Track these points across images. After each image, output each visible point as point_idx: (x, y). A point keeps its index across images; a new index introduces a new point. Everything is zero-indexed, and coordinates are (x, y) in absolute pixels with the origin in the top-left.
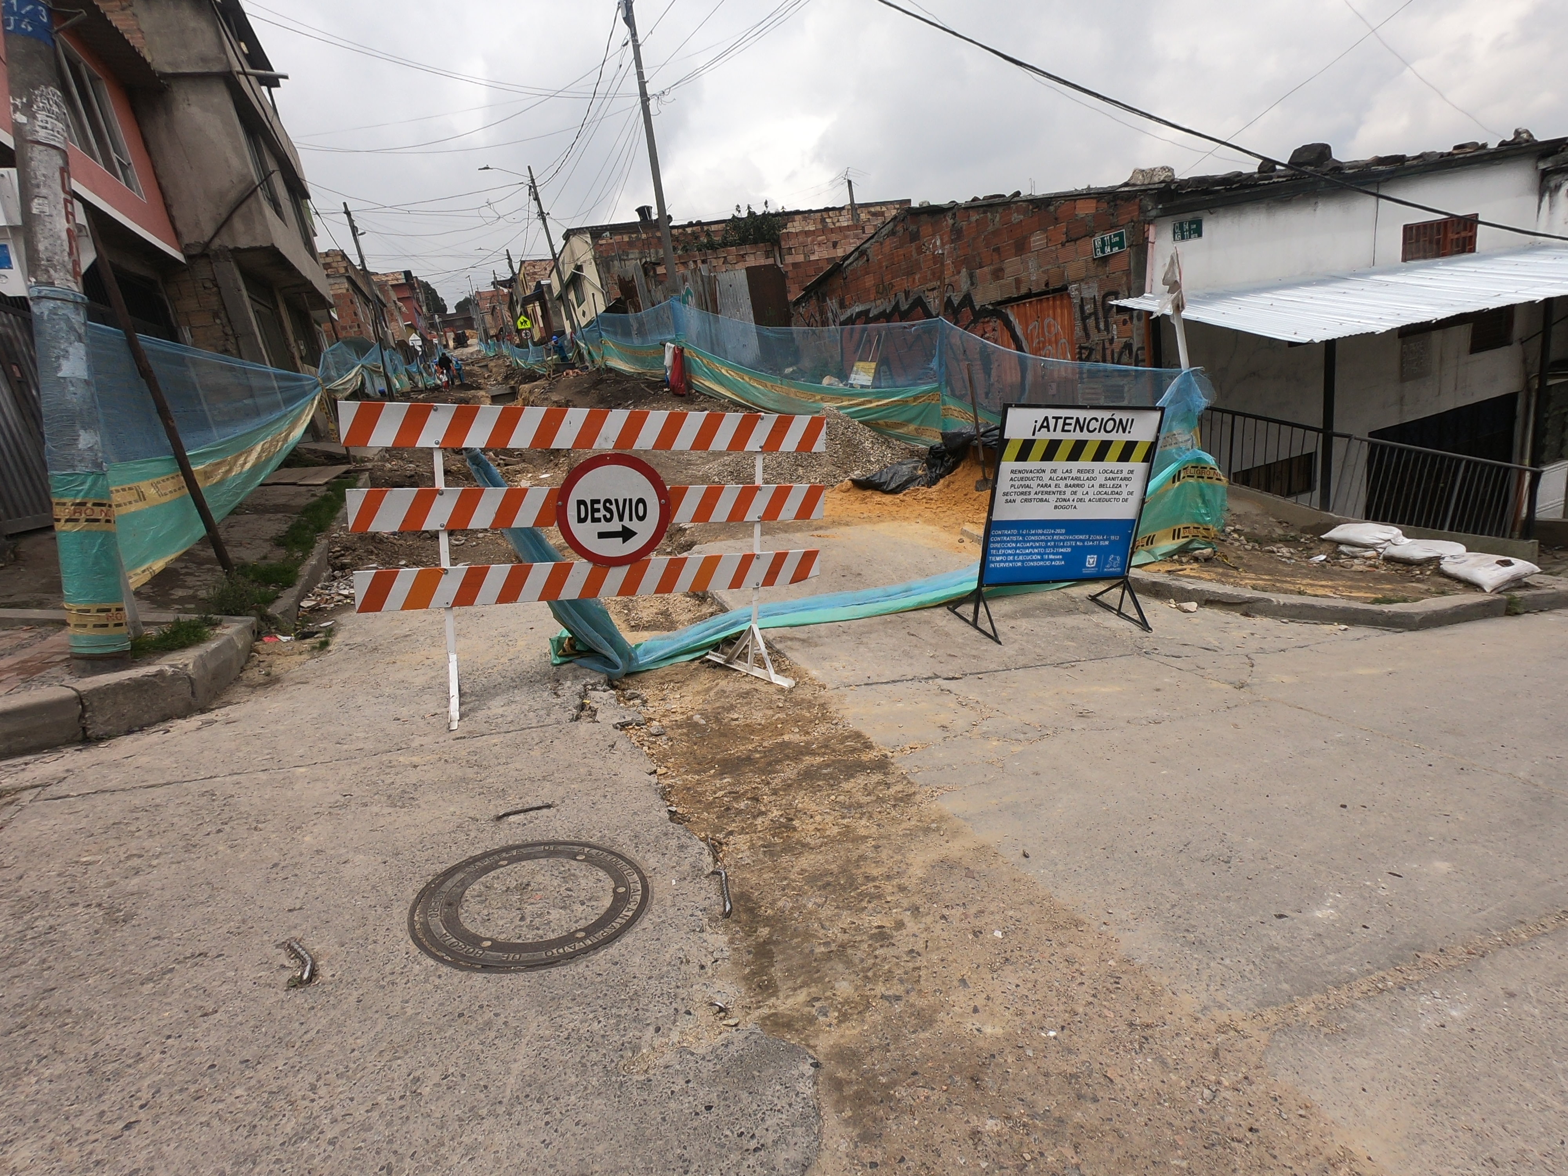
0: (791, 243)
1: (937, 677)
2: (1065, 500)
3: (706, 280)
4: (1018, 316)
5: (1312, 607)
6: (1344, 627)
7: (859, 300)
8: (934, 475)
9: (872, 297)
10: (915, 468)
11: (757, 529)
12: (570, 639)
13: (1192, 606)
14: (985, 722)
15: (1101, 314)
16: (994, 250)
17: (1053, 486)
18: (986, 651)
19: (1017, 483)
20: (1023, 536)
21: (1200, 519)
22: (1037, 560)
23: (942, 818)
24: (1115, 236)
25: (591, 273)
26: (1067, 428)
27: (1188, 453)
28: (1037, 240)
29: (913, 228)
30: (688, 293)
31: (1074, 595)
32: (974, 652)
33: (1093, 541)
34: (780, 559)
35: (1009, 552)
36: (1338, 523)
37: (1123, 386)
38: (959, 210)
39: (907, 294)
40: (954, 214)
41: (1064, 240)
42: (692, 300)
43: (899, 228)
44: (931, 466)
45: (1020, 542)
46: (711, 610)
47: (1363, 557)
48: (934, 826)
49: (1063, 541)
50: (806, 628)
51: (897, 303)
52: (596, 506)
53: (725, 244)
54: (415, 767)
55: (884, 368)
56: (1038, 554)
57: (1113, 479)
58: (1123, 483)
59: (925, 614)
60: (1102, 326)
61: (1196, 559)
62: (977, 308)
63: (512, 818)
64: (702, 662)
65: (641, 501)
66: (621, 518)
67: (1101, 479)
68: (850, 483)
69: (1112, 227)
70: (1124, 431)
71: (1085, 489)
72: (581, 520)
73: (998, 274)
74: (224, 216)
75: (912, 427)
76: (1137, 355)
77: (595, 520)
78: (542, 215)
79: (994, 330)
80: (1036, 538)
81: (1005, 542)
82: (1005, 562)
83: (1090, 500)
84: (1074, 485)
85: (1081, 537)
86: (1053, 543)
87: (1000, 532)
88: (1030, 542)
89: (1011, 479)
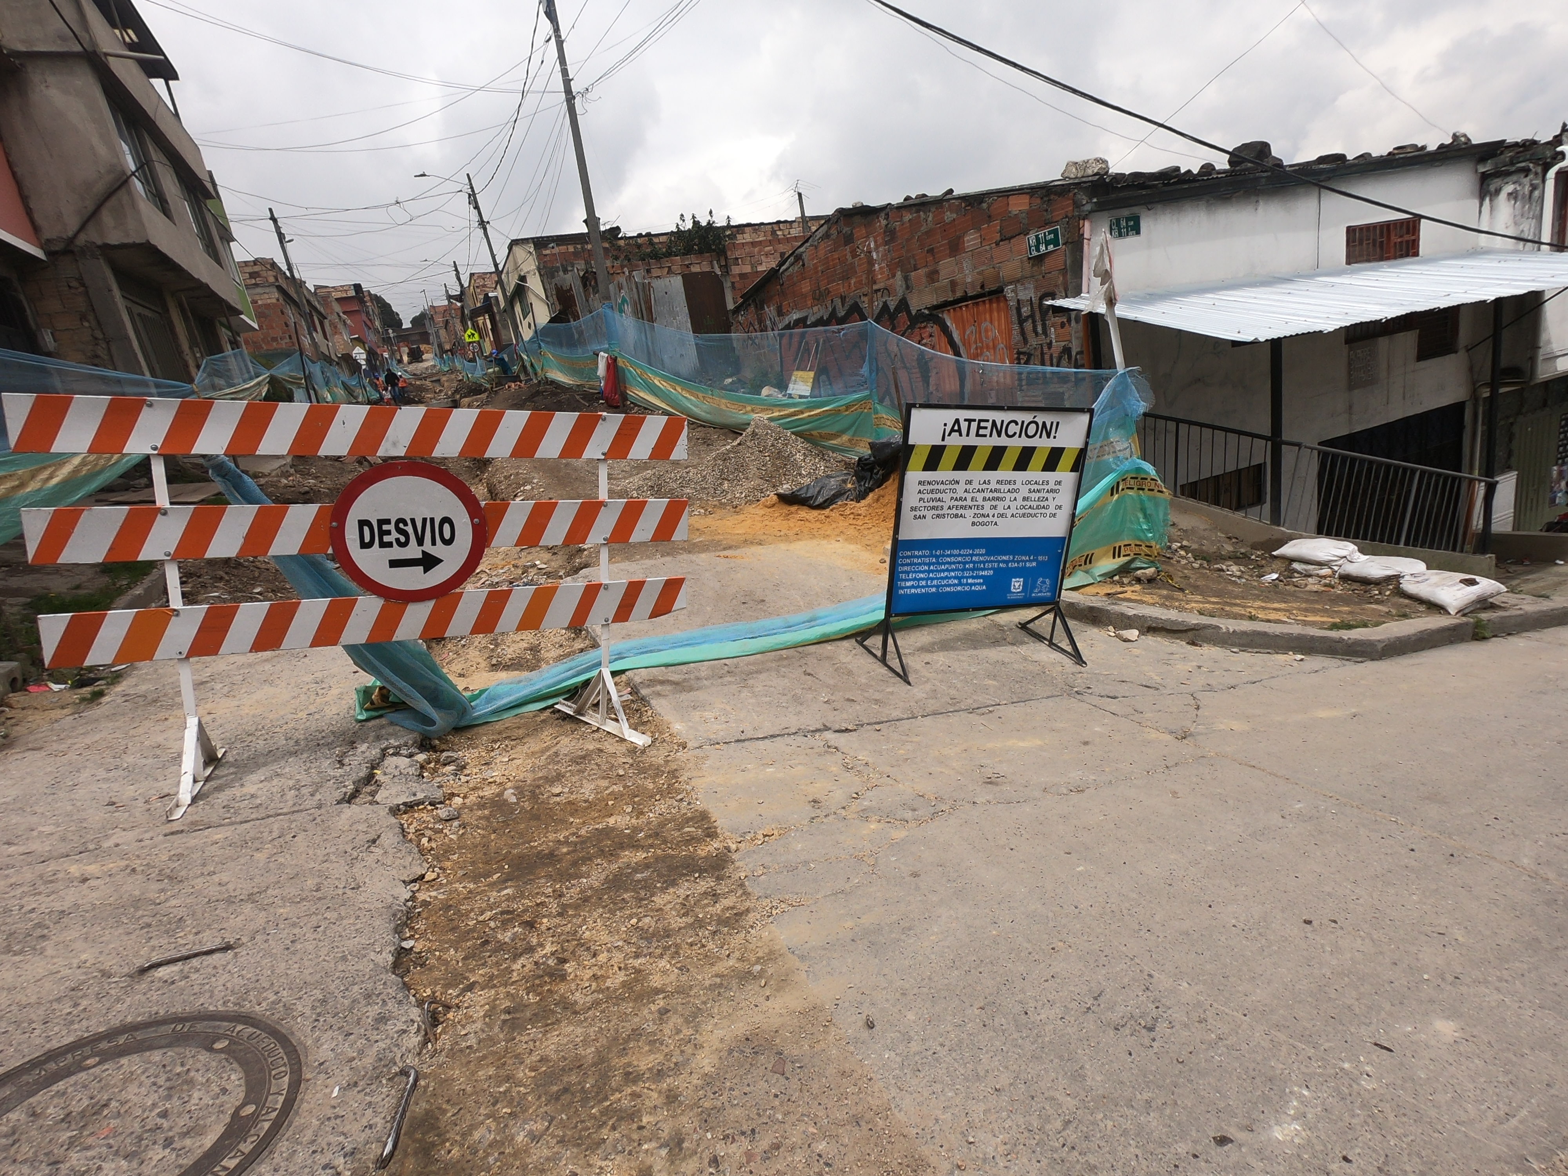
0: (737, 254)
1: (826, 728)
2: (983, 516)
3: (640, 287)
4: (955, 321)
5: (1265, 634)
6: (1299, 657)
7: (796, 307)
8: (863, 489)
9: (809, 303)
10: (844, 481)
11: (604, 554)
12: (381, 688)
13: (1133, 634)
14: (869, 793)
15: (1038, 316)
16: (928, 252)
17: (969, 499)
18: (892, 693)
19: (926, 496)
20: (937, 557)
21: (1141, 535)
22: (954, 585)
23: (772, 956)
24: (1050, 233)
25: (535, 284)
26: (981, 432)
27: (1127, 463)
28: (971, 239)
29: (846, 230)
30: (624, 301)
31: (1002, 623)
32: (877, 696)
33: (1018, 562)
34: (634, 589)
35: (922, 575)
36: (1291, 538)
37: (1063, 393)
38: (891, 209)
39: (843, 299)
40: (887, 214)
41: (999, 239)
42: (628, 309)
43: (834, 232)
44: (860, 478)
45: (933, 564)
47: (1318, 576)
48: (758, 968)
49: (984, 563)
50: (684, 668)
51: (834, 309)
52: (385, 527)
53: (669, 254)
54: (85, 880)
55: (823, 377)
56: (955, 578)
57: (1039, 491)
58: (1050, 496)
59: (829, 647)
60: (1040, 329)
61: (1138, 580)
62: (914, 313)
63: (163, 972)
64: (553, 712)
65: (446, 520)
66: (420, 542)
67: (1024, 491)
68: (775, 497)
69: (1047, 224)
70: (1048, 436)
71: (1007, 503)
72: (364, 545)
73: (933, 276)
74: (91, 208)
75: (845, 438)
76: (1076, 359)
77: (383, 545)
78: (483, 224)
79: (931, 336)
80: (953, 559)
81: (916, 564)
82: (916, 588)
83: (1012, 516)
84: (993, 499)
85: (1004, 558)
86: (971, 565)
87: (909, 553)
88: (944, 564)
89: (920, 492)
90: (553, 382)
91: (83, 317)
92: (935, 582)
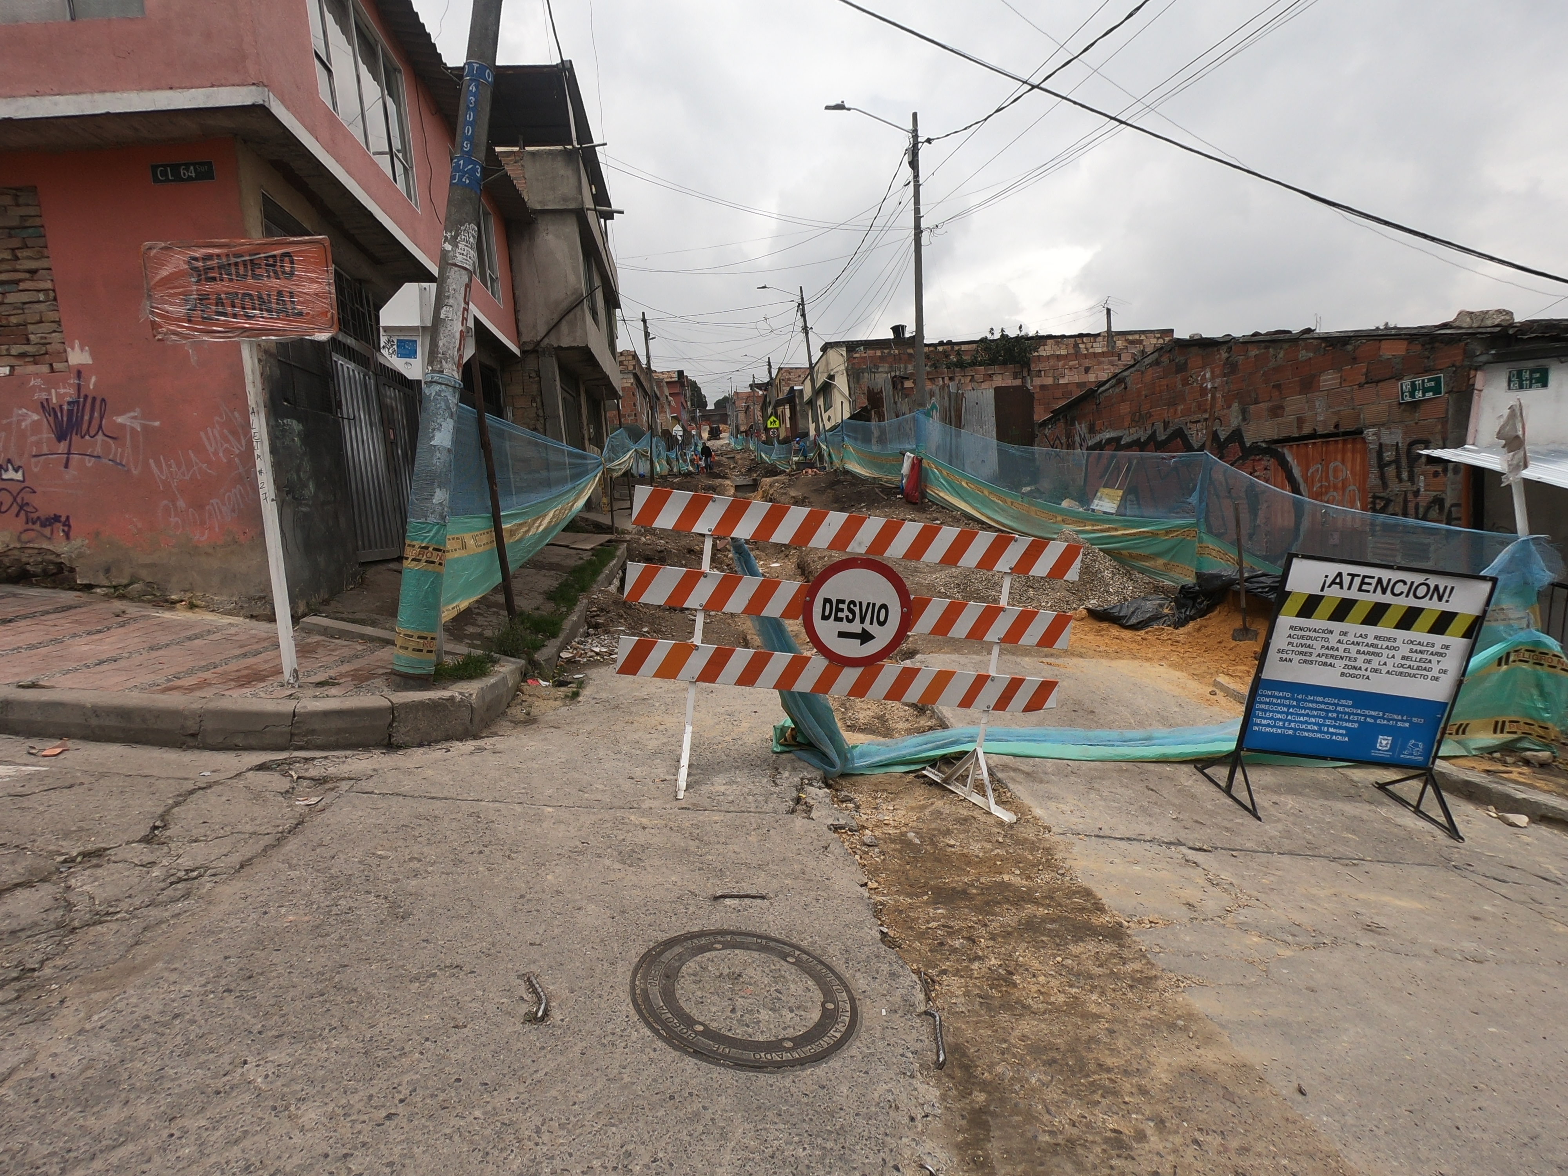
0: (1040, 367)
1: (1179, 843)
2: (1355, 668)
3: (953, 397)
4: (1297, 457)
7: (1112, 426)
8: (1183, 616)
9: (1126, 424)
10: (1161, 606)
11: (996, 650)
12: (793, 729)
13: (1522, 820)
14: (1241, 910)
15: (1404, 462)
16: (1274, 386)
17: (1341, 650)
18: (1242, 824)
19: (1295, 641)
20: (1298, 700)
21: (1534, 713)
22: (1313, 731)
23: (1190, 1017)
24: (1430, 380)
25: (841, 383)
26: (1364, 587)
27: (1522, 633)
28: (1329, 379)
29: (1180, 359)
30: (934, 407)
31: (1355, 779)
32: (1226, 824)
33: (1389, 720)
34: (1015, 684)
35: (1279, 716)
37: (1429, 545)
38: (1235, 343)
39: (1166, 425)
40: (1230, 348)
41: (1363, 381)
42: (936, 414)
43: (1165, 359)
44: (1180, 605)
45: (1293, 707)
46: (929, 723)
48: (1181, 1023)
49: (1349, 714)
50: (1031, 761)
51: (1154, 433)
52: (841, 606)
53: (974, 363)
54: (644, 828)
55: (1130, 497)
56: (1315, 724)
57: (1421, 652)
58: (1435, 659)
59: (1168, 768)
60: (1405, 475)
61: (1527, 762)
62: (1248, 445)
63: (728, 902)
64: (917, 777)
65: (884, 606)
66: (862, 621)
67: (1405, 650)
68: (1085, 612)
69: (1426, 371)
70: (1440, 599)
71: (1383, 659)
72: (825, 618)
73: (1276, 411)
74: (555, 321)
75: (1160, 562)
76: (1450, 512)
77: (838, 619)
78: (806, 330)
79: (1266, 468)
80: (1314, 705)
81: (1275, 704)
82: (1272, 727)
83: (1388, 672)
84: (1368, 653)
85: (1373, 713)
86: (1335, 715)
87: (1269, 693)
88: (1305, 708)
89: (1290, 636)
90: (847, 472)
91: (533, 400)
92: (1293, 725)
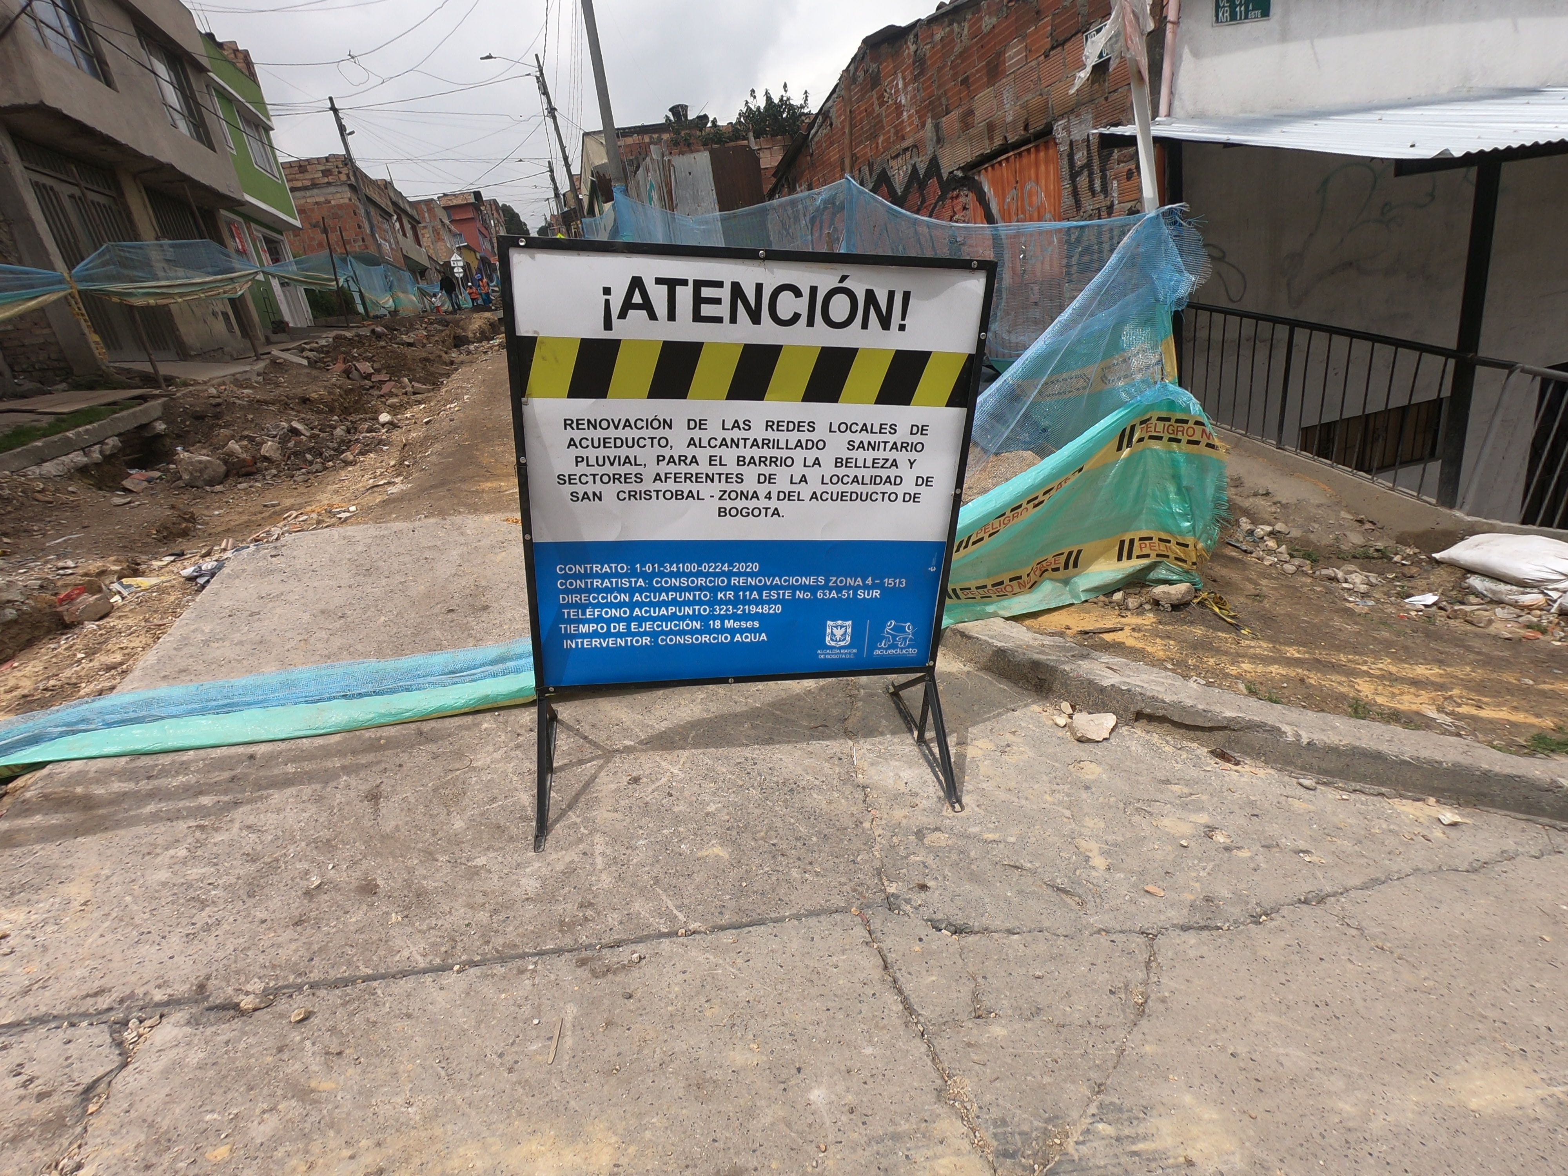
2: (743, 495)
4: (993, 183)
6: (1449, 816)
13: (1101, 725)
16: (962, 83)
17: (703, 461)
19: (591, 453)
20: (645, 576)
21: (1170, 522)
22: (693, 632)
26: (706, 310)
27: (1149, 390)
28: (1014, 54)
29: (873, 67)
33: (839, 590)
35: (615, 613)
38: (921, 27)
40: (916, 36)
41: (1049, 46)
42: (654, 197)
43: (860, 72)
45: (641, 590)
47: (1515, 605)
49: (760, 589)
57: (872, 446)
58: (902, 457)
61: (1154, 606)
62: (945, 176)
67: (838, 445)
70: (885, 323)
71: (798, 470)
73: (966, 120)
80: (685, 582)
81: (599, 591)
82: (605, 636)
83: (814, 496)
84: (762, 460)
85: (805, 580)
86: (730, 595)
87: (581, 569)
88: (667, 590)
89: (572, 443)
92: (647, 626)
